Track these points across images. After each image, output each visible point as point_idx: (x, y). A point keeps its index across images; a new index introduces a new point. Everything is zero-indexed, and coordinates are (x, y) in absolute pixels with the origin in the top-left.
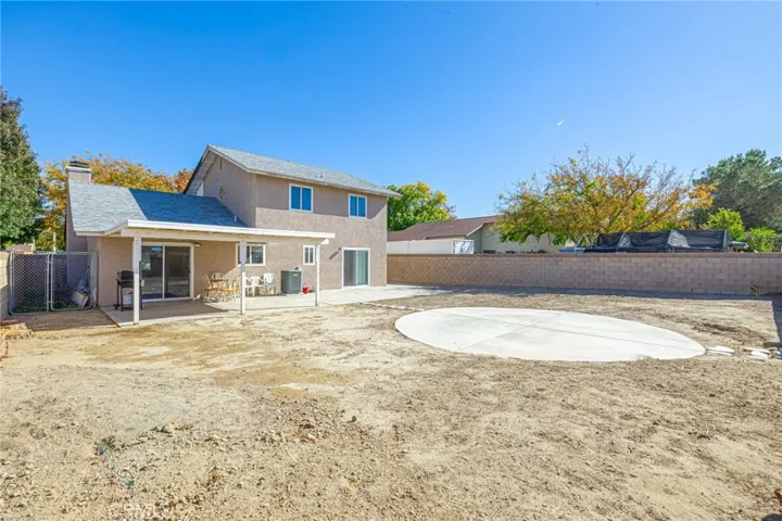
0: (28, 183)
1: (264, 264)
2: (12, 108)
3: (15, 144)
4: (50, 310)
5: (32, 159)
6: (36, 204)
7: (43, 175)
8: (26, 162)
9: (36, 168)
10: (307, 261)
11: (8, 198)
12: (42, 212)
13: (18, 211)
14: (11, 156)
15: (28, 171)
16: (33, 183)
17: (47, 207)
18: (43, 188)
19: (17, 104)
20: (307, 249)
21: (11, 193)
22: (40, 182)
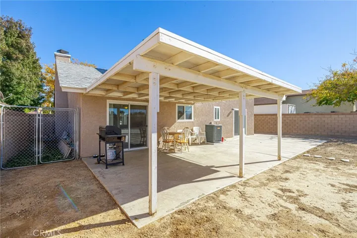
0: (35, 74)
1: (192, 120)
2: (27, 33)
3: (28, 51)
4: (39, 163)
5: (37, 60)
6: (40, 87)
7: (43, 71)
8: (34, 63)
9: (40, 66)
10: (216, 119)
11: (23, 82)
12: (43, 92)
13: (30, 90)
14: (26, 58)
15: (35, 68)
16: (38, 74)
17: (46, 90)
18: (43, 78)
19: (30, 30)
20: (216, 109)
21: (25, 79)
22: (42, 75)
